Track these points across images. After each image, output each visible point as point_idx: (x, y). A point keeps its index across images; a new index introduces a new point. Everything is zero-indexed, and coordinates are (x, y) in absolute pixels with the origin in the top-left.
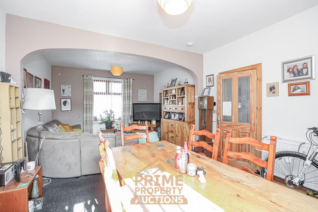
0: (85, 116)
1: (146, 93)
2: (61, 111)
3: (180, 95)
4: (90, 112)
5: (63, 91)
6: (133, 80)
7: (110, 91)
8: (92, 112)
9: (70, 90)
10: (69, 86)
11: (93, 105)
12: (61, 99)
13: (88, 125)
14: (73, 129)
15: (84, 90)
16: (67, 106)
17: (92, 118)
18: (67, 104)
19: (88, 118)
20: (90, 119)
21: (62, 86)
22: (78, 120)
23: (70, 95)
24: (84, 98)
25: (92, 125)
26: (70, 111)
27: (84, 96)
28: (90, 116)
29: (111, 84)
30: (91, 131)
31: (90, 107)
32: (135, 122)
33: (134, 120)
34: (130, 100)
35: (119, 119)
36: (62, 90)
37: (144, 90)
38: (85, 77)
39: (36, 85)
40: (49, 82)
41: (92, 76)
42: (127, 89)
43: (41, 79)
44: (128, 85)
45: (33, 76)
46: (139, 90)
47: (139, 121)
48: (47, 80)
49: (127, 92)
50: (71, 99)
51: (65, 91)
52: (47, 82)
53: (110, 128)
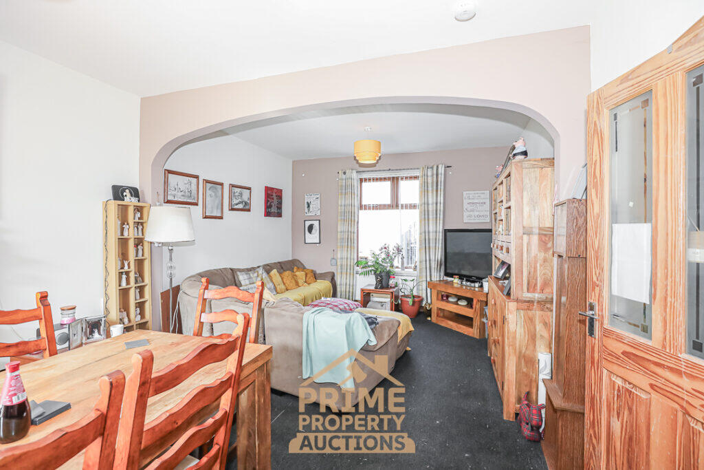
0: (339, 256)
1: (487, 201)
2: (305, 243)
4: (349, 249)
8: (352, 248)
9: (319, 203)
10: (318, 196)
12: (305, 221)
13: (345, 275)
15: (338, 202)
17: (352, 261)
18: (313, 231)
19: (346, 260)
20: (349, 263)
21: (305, 196)
23: (319, 213)
24: (339, 218)
25: (351, 276)
26: (317, 245)
27: (339, 214)
28: (349, 256)
31: (349, 237)
33: (447, 274)
34: (438, 222)
36: (306, 203)
37: (483, 192)
38: (341, 176)
39: (230, 199)
40: (281, 190)
41: (354, 171)
42: (430, 194)
43: (249, 189)
44: (433, 183)
45: (222, 184)
46: (465, 193)
47: (455, 278)
48: (273, 189)
49: (430, 202)
50: (320, 221)
51: (311, 206)
52: (269, 192)
53: (382, 288)
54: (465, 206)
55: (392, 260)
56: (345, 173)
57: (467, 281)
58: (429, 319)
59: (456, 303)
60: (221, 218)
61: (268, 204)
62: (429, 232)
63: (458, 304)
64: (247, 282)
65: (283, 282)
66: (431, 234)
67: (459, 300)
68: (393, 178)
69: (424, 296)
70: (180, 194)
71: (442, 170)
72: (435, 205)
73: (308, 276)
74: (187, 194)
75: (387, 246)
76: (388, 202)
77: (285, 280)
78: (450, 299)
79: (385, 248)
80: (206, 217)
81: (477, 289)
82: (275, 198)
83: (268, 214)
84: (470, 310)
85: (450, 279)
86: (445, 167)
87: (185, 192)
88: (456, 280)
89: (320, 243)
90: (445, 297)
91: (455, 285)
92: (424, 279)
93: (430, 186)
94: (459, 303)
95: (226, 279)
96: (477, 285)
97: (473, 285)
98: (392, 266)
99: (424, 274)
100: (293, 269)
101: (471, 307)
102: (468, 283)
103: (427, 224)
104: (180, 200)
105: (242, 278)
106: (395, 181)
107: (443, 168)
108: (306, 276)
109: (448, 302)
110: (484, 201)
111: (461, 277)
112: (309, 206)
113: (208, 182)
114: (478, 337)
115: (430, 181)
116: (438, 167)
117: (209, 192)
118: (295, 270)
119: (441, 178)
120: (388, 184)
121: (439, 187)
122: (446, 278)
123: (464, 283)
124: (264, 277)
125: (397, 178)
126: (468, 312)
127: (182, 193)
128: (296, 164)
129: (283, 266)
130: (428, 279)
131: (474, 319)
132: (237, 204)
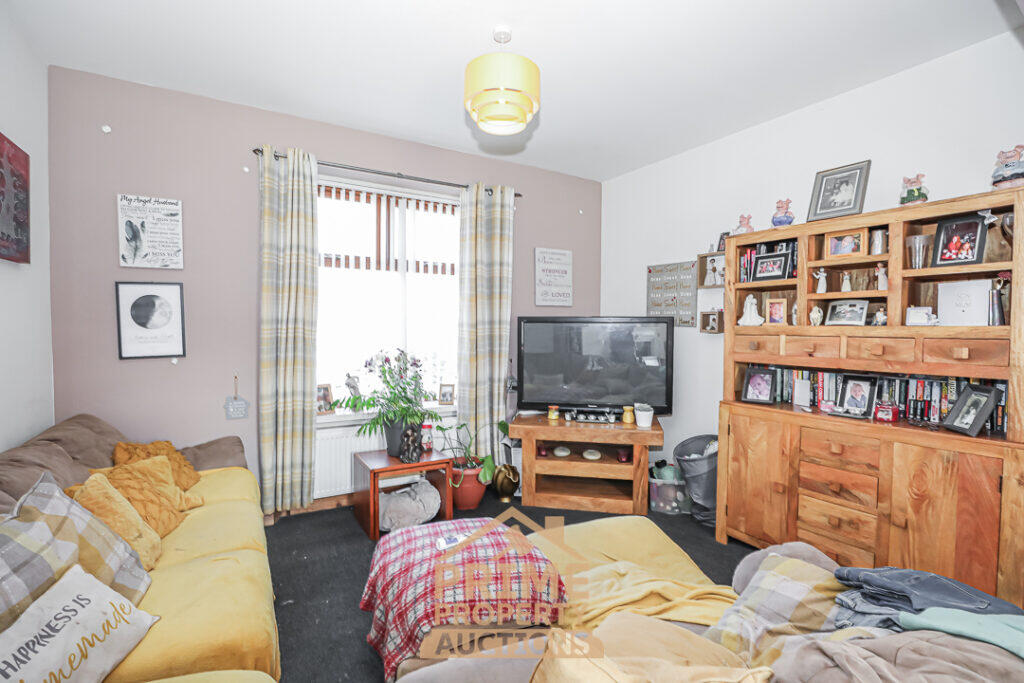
0: (267, 388)
1: (570, 270)
2: (121, 357)
3: (925, 265)
4: (299, 367)
5: (134, 235)
6: (516, 195)
7: (395, 254)
8: (308, 364)
9: (179, 230)
10: (173, 209)
11: (313, 323)
12: (117, 284)
13: (288, 441)
14: (197, 469)
15: (260, 236)
16: (155, 327)
17: (308, 399)
18: (156, 318)
19: (289, 399)
20: (299, 407)
21: (121, 203)
22: (226, 408)
23: (178, 262)
24: (265, 280)
25: (307, 440)
26: (175, 361)
27: (266, 271)
28: (299, 388)
29: (403, 215)
30: (307, 471)
31: (300, 335)
32: (524, 413)
33: (522, 405)
34: (504, 301)
35: (446, 398)
36: (122, 226)
37: (564, 251)
46: (538, 250)
50: (181, 285)
51: (145, 237)
54: (539, 274)
56: (277, 157)
58: (505, 500)
59: (579, 459)
84: (624, 467)
88: (555, 414)
90: (544, 451)
102: (592, 417)
107: (512, 195)
110: (564, 268)
111: (561, 407)
112: (134, 238)
131: (636, 482)
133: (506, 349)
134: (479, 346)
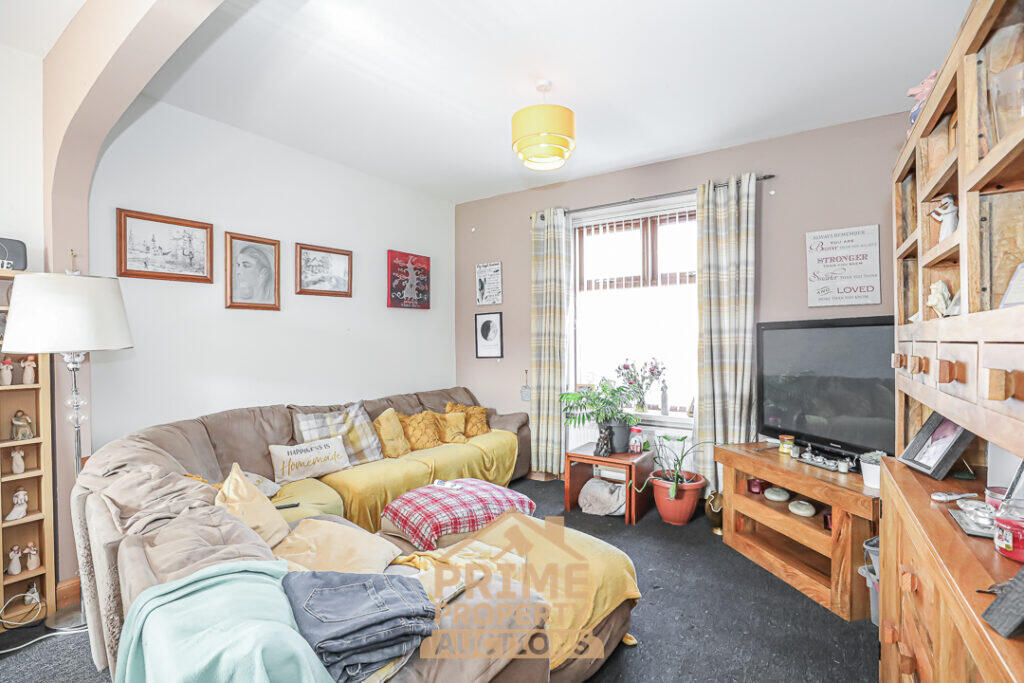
0: (535, 382)
1: (872, 252)
2: (477, 357)
7: (662, 269)
9: (499, 279)
10: (497, 268)
12: (476, 315)
13: (545, 421)
15: (532, 276)
18: (490, 335)
19: (546, 391)
20: (551, 398)
21: (477, 268)
22: (521, 393)
23: (499, 300)
25: (556, 423)
26: (498, 360)
27: (533, 300)
28: (551, 384)
30: (556, 447)
33: (764, 430)
34: (742, 308)
36: (477, 283)
37: (861, 229)
38: (536, 222)
39: (299, 271)
40: (428, 260)
41: (560, 212)
42: (723, 245)
43: (349, 254)
44: (728, 220)
45: (276, 244)
46: (809, 236)
47: (783, 441)
48: (407, 255)
49: (724, 261)
50: (501, 314)
51: (486, 286)
52: (397, 261)
53: (612, 452)
54: (812, 265)
55: (639, 391)
56: (543, 218)
57: (816, 451)
58: (718, 532)
59: (783, 509)
60: (276, 308)
61: (396, 282)
62: (720, 332)
63: (787, 512)
64: (315, 434)
65: (406, 434)
66: (726, 336)
67: (790, 500)
68: (645, 220)
69: (709, 476)
70: (161, 259)
71: (749, 186)
72: (733, 268)
73: (473, 420)
74: (180, 258)
75: (629, 363)
76: (636, 270)
77: (410, 430)
78: (769, 495)
79: (626, 367)
80: (233, 306)
81: (842, 479)
82: (412, 273)
83: (395, 302)
84: (821, 535)
85: (772, 441)
86: (757, 179)
87: (175, 256)
88: (787, 447)
89: (502, 356)
90: (757, 488)
91: (784, 459)
92: (710, 438)
93: (722, 226)
94: (792, 507)
95: (267, 427)
96: (843, 466)
97: (831, 464)
98: (641, 404)
99: (710, 427)
100: (445, 405)
101: (826, 525)
102: (819, 459)
103: (714, 313)
104: (160, 270)
105: (306, 426)
106: (650, 224)
107: (753, 181)
108: (467, 421)
109: (764, 501)
110: (862, 251)
111: (801, 440)
112: (482, 288)
113: (234, 237)
114: (845, 617)
115: (722, 216)
116: (738, 183)
117: (240, 258)
118: (448, 408)
119: (749, 205)
120: (636, 234)
121: (743, 226)
122: (762, 438)
123: (807, 456)
124: (357, 424)
125: (654, 221)
126: (817, 540)
127: (168, 258)
128: (461, 211)
129: (423, 400)
130: (720, 439)
131: (834, 564)
132: (315, 283)
133: (748, 362)
134: (712, 356)
